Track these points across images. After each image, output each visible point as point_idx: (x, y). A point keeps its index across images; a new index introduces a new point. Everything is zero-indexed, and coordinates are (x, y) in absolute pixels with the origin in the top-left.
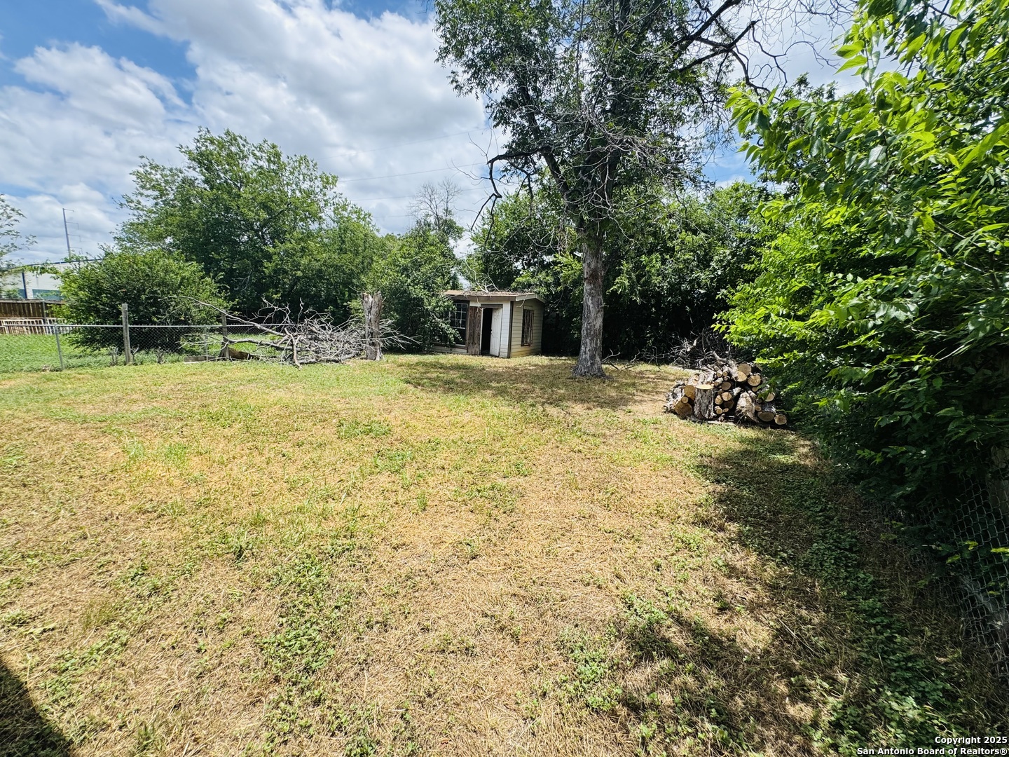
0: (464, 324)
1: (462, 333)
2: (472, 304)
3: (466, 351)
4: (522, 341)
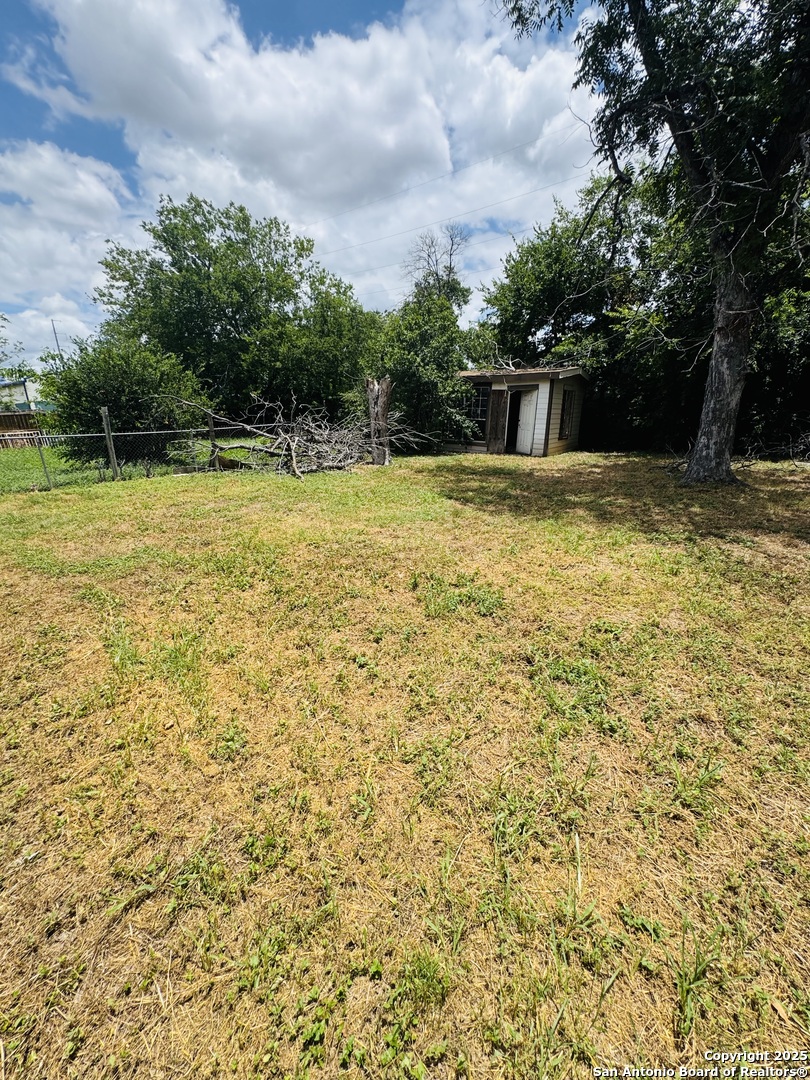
0: (484, 413)
1: (482, 425)
2: (495, 387)
3: (485, 449)
4: (560, 434)
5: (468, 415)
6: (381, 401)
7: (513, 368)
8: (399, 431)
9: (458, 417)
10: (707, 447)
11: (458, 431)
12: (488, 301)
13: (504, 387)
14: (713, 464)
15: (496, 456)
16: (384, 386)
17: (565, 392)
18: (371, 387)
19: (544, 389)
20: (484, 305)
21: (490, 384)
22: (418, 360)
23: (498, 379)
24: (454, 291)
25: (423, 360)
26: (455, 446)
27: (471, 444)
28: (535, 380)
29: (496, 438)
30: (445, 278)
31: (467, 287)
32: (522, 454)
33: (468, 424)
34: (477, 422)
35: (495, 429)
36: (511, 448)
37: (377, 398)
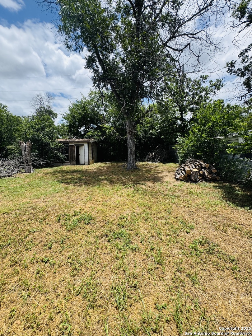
0: (67, 153)
1: (67, 156)
2: (70, 144)
3: (69, 164)
4: (92, 158)
5: (62, 153)
6: (27, 150)
7: (75, 139)
8: (36, 160)
9: (59, 154)
10: (130, 161)
11: (59, 158)
12: (64, 118)
13: (73, 145)
14: (132, 165)
15: (73, 166)
16: (28, 144)
17: (92, 146)
18: (22, 144)
19: (86, 145)
20: (63, 119)
21: (69, 144)
22: (41, 135)
23: (72, 142)
24: (51, 114)
25: (43, 135)
26: (59, 163)
27: (64, 162)
28: (83, 143)
29: (73, 160)
30: (47, 109)
31: (56, 113)
32: (82, 165)
33: (62, 156)
34: (66, 155)
35: (72, 157)
36: (78, 163)
37: (26, 148)
